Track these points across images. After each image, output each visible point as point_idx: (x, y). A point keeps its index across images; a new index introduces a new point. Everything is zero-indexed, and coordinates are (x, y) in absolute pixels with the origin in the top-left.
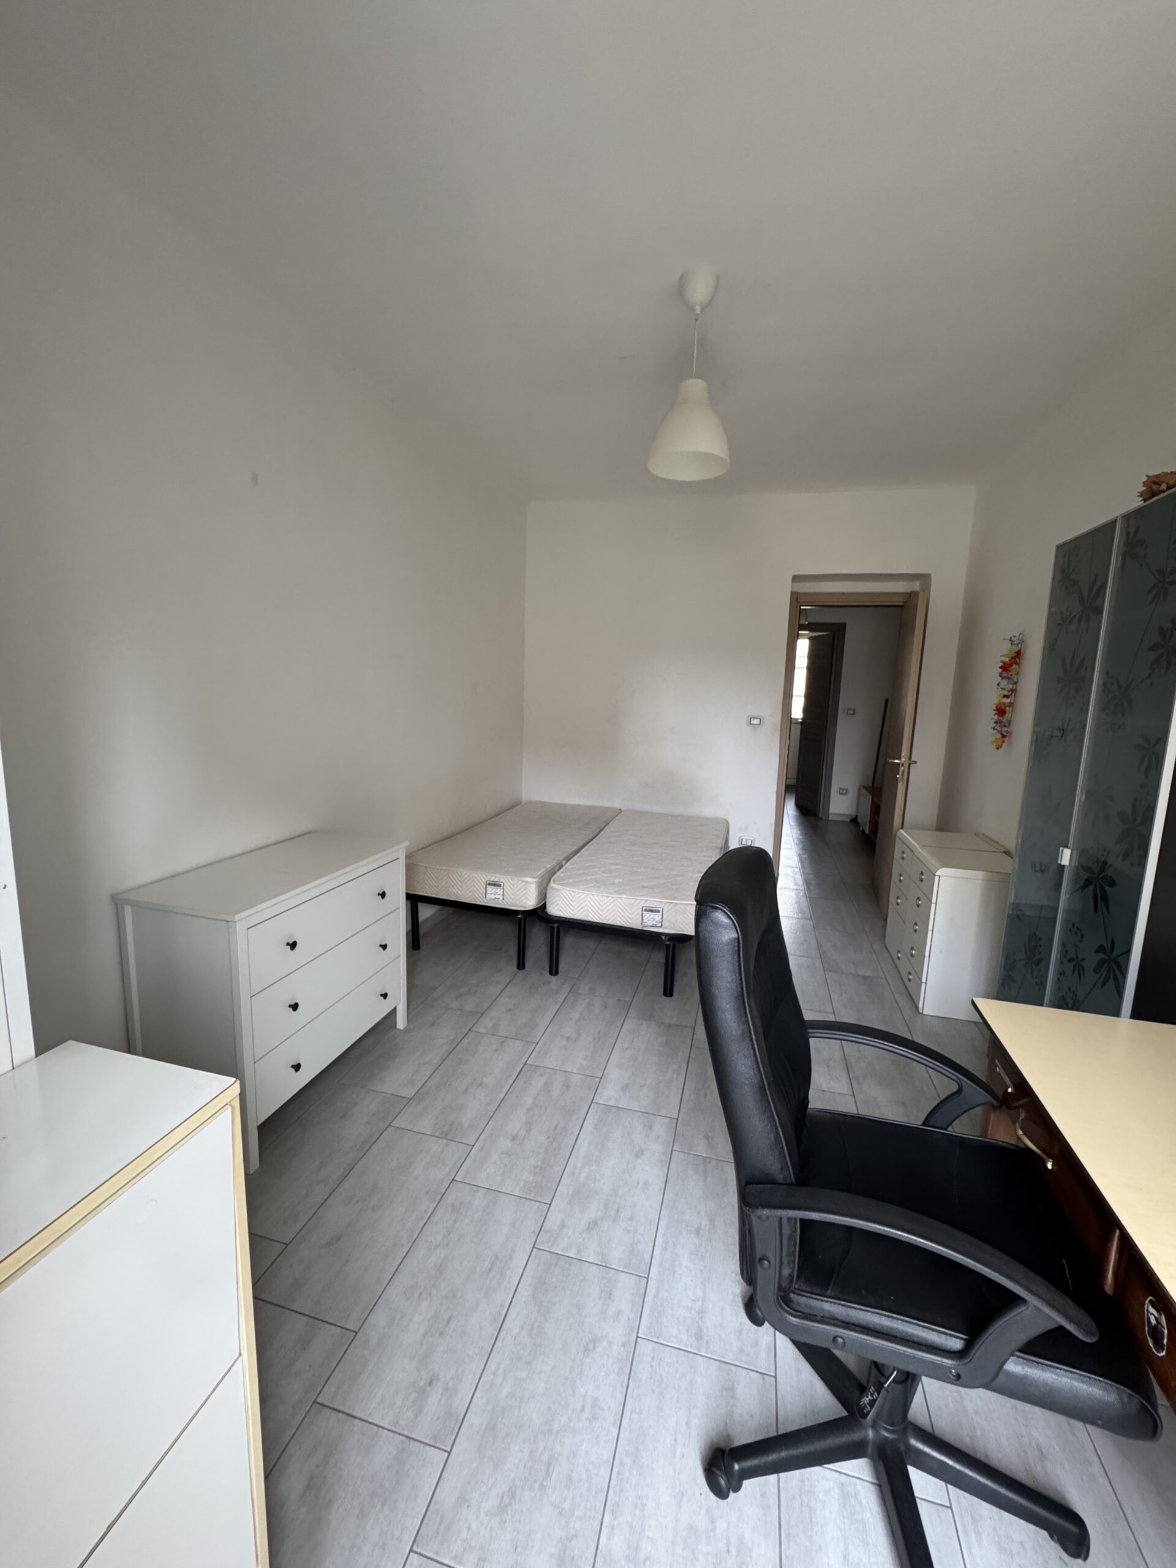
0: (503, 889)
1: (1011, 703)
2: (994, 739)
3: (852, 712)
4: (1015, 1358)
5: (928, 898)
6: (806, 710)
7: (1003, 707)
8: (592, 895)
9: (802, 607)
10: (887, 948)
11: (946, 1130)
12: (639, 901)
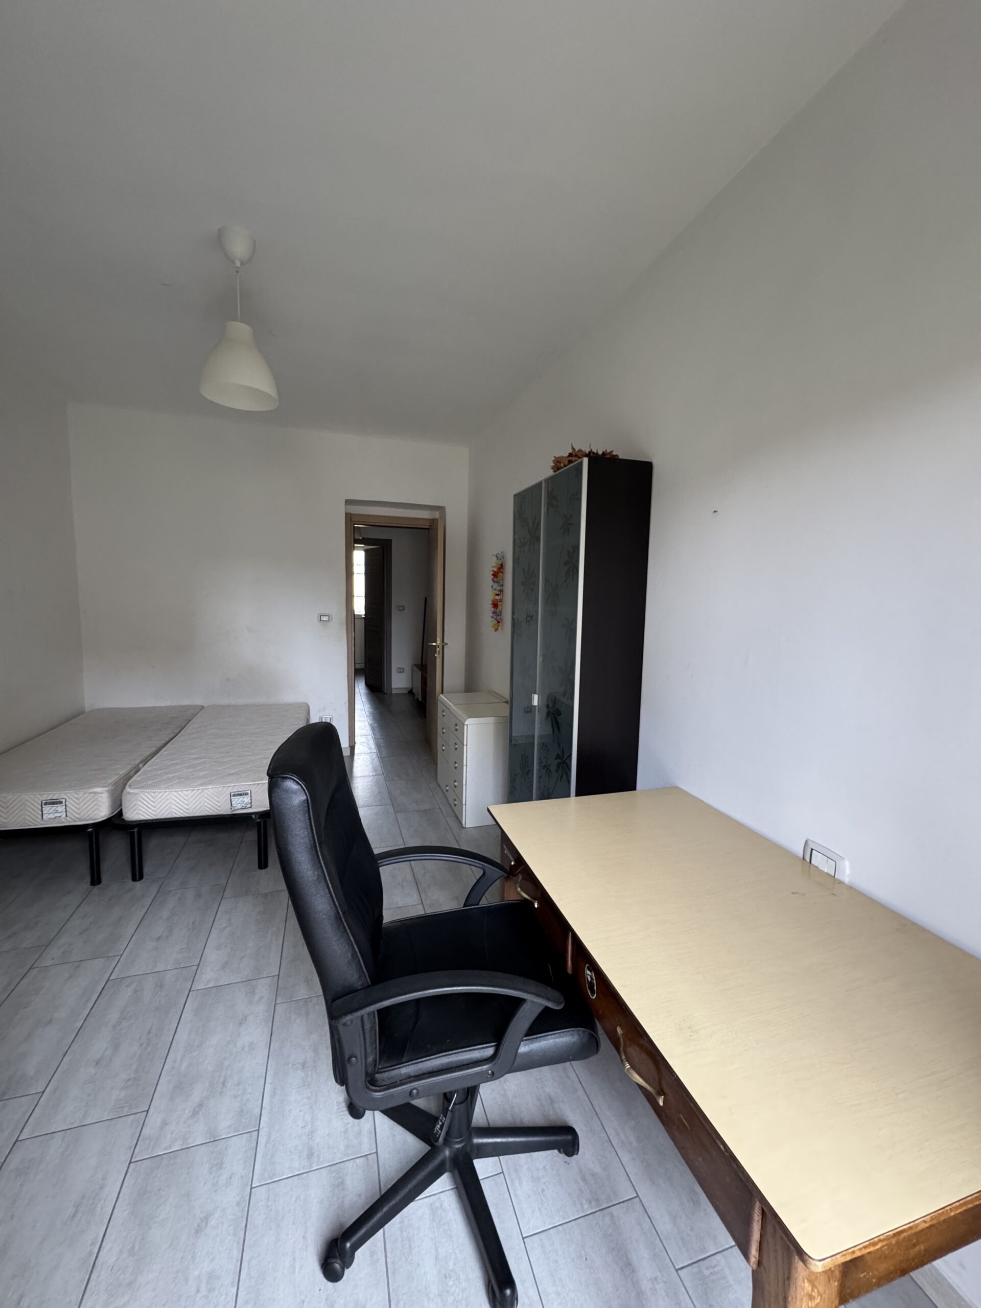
0: (66, 805)
1: (500, 599)
2: (493, 624)
3: (402, 609)
4: (524, 1042)
5: (461, 741)
6: (367, 608)
7: (496, 602)
8: (176, 791)
9: (355, 526)
10: (439, 785)
11: (478, 905)
12: (226, 788)
